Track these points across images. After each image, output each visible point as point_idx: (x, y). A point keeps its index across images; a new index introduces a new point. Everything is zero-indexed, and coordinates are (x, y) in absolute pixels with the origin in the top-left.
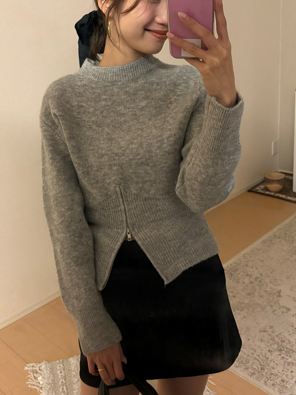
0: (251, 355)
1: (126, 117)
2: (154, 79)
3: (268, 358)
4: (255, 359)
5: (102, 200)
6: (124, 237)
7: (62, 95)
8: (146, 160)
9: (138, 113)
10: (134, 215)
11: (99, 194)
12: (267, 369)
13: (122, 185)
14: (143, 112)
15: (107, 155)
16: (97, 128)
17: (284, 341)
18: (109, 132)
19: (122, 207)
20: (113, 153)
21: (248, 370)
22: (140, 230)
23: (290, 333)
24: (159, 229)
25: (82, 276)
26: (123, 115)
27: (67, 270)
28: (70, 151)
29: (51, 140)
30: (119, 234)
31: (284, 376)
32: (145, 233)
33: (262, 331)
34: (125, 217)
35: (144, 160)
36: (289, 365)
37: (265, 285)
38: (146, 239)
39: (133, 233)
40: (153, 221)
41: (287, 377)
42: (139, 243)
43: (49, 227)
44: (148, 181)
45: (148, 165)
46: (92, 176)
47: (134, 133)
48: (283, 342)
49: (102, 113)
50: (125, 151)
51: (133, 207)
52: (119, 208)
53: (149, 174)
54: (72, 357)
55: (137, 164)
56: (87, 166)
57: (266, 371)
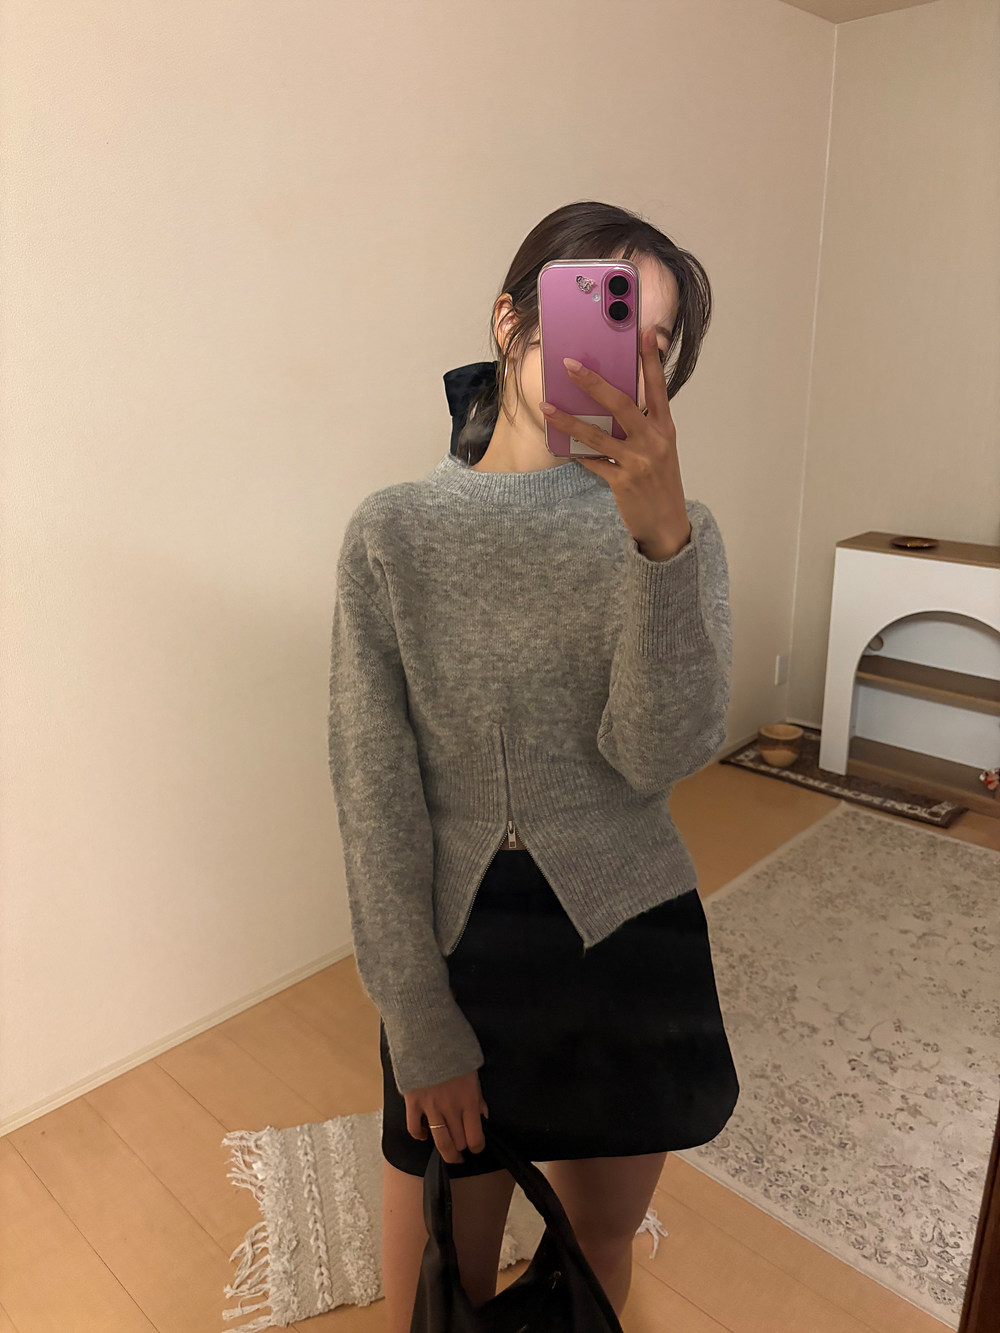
0: (734, 1129)
1: (526, 581)
2: (589, 510)
3: (771, 1137)
4: (743, 1137)
5: (458, 754)
6: (500, 838)
7: (393, 520)
8: (564, 675)
9: (550, 574)
10: (527, 792)
11: (455, 739)
12: (769, 1161)
13: (508, 724)
14: (561, 573)
15: (481, 657)
16: (462, 598)
17: (807, 1101)
18: (487, 608)
19: (501, 773)
20: (494, 655)
21: (726, 1162)
22: (537, 827)
23: (817, 1083)
24: (577, 827)
25: (411, 916)
26: (519, 576)
27: (377, 902)
28: (400, 641)
29: (362, 615)
30: (490, 832)
31: (807, 1177)
32: (547, 833)
33: (756, 1076)
34: (505, 795)
35: (559, 673)
36: (817, 1154)
37: (762, 972)
38: (550, 847)
39: (520, 831)
40: (565, 810)
41: (813, 1181)
42: (534, 854)
43: (340, 804)
44: (563, 721)
45: (565, 686)
46: (442, 700)
47: (541, 615)
48: (803, 1103)
49: (475, 568)
50: (519, 651)
51: (525, 774)
52: (494, 775)
53: (565, 705)
54: (332, 1119)
55: (542, 681)
56: (433, 677)
57: (766, 1165)
